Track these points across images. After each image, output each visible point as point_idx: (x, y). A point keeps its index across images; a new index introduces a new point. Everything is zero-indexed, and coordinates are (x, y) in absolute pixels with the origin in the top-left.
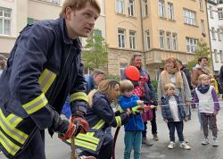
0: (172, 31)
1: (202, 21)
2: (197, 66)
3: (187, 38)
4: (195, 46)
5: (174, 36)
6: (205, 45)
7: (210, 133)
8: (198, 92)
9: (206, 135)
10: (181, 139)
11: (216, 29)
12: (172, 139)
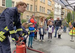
0: (44, 7)
1: (53, 5)
2: (49, 20)
3: (48, 10)
4: (50, 12)
5: (44, 8)
6: (52, 12)
7: (50, 38)
8: (49, 27)
9: (49, 38)
10: (43, 39)
11: (56, 8)
12: (41, 39)
